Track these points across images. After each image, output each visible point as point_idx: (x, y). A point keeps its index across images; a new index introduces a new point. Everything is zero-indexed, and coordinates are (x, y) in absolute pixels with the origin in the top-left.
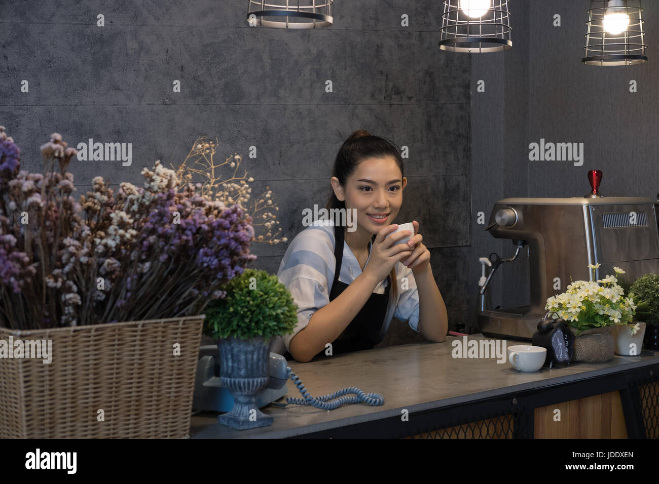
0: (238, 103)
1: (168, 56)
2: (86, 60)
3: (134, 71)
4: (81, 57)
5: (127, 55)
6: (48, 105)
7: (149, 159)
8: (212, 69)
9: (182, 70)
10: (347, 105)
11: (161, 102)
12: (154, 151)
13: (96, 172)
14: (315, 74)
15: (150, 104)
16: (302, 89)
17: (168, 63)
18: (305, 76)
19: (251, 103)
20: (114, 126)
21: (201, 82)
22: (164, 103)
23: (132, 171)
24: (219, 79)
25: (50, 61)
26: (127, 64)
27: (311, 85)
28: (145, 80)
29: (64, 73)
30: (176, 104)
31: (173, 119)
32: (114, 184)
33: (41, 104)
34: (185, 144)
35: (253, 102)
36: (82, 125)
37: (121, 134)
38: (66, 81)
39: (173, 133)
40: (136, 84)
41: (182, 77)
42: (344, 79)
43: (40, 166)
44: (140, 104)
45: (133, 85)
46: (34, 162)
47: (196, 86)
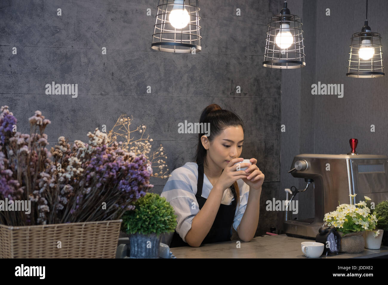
0: (145, 95)
1: (105, 67)
2: (57, 68)
3: (85, 75)
4: (54, 67)
5: (81, 65)
6: (34, 94)
7: (92, 126)
8: (130, 75)
9: (113, 75)
10: (208, 97)
11: (99, 93)
12: (95, 122)
13: (61, 133)
14: (190, 79)
15: (93, 95)
16: (182, 88)
17: (105, 71)
18: (184, 80)
19: (153, 95)
20: (72, 107)
21: (123, 82)
22: (101, 94)
23: (81, 133)
24: (134, 81)
25: (36, 69)
26: (81, 71)
27: (188, 86)
28: (91, 80)
29: (44, 75)
30: (108, 95)
31: (107, 104)
32: (71, 141)
33: (30, 93)
34: (113, 118)
35: (154, 94)
36: (53, 106)
37: (75, 112)
38: (45, 80)
39: (106, 112)
40: (85, 82)
41: (113, 79)
42: (207, 82)
43: (28, 129)
44: (88, 95)
45: (84, 83)
46: (24, 127)
47: (120, 85)
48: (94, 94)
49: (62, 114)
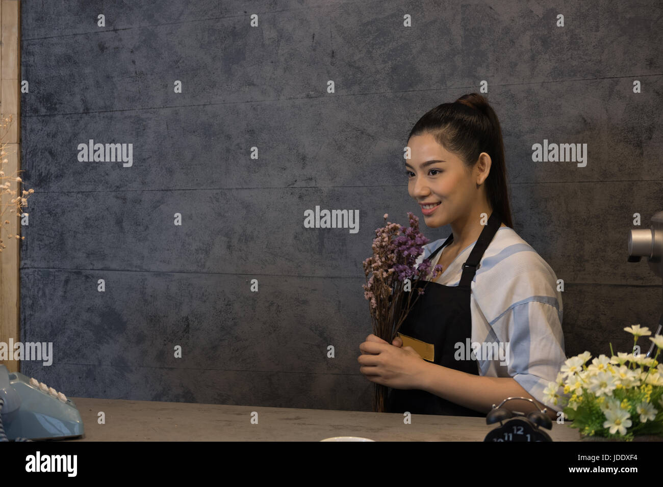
0: (411, 90)
1: (315, 41)
2: (216, 56)
3: (272, 62)
4: (211, 54)
5: (263, 45)
6: (176, 107)
7: (288, 160)
8: (374, 51)
9: (333, 56)
10: (599, 80)
11: (304, 95)
12: (295, 151)
13: (226, 174)
14: (540, 43)
15: (290, 99)
16: (516, 65)
17: (314, 50)
18: (521, 46)
19: (432, 88)
20: (247, 126)
21: (358, 68)
22: (308, 96)
23: (267, 173)
24: (384, 62)
25: (178, 62)
26: (263, 56)
27: (533, 58)
28: (285, 72)
29: (193, 72)
30: (323, 96)
31: (320, 114)
32: (246, 189)
33: (168, 106)
34: (336, 141)
35: (435, 86)
36: (211, 125)
37: (254, 133)
38: (194, 80)
39: (320, 130)
40: (274, 76)
41: (332, 64)
42: (593, 44)
43: (166, 169)
44: (279, 99)
45: (270, 79)
46: (160, 166)
47: (351, 73)
48: (292, 96)
49: (227, 139)
